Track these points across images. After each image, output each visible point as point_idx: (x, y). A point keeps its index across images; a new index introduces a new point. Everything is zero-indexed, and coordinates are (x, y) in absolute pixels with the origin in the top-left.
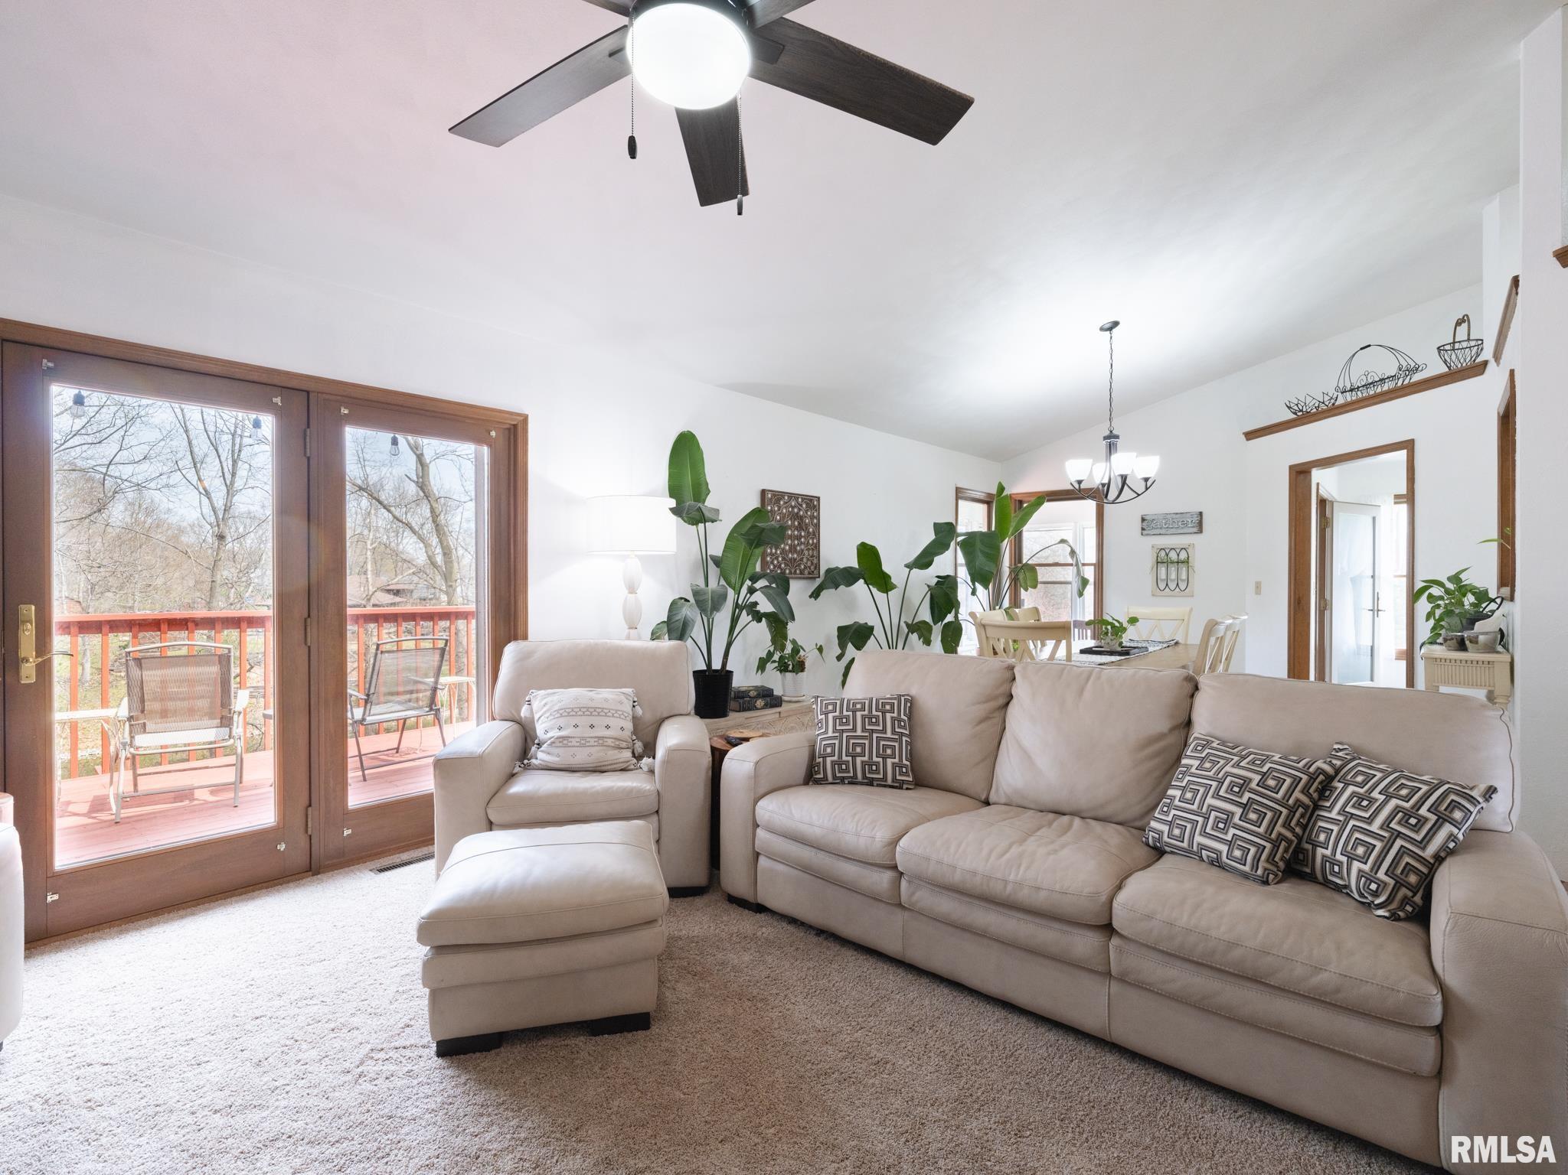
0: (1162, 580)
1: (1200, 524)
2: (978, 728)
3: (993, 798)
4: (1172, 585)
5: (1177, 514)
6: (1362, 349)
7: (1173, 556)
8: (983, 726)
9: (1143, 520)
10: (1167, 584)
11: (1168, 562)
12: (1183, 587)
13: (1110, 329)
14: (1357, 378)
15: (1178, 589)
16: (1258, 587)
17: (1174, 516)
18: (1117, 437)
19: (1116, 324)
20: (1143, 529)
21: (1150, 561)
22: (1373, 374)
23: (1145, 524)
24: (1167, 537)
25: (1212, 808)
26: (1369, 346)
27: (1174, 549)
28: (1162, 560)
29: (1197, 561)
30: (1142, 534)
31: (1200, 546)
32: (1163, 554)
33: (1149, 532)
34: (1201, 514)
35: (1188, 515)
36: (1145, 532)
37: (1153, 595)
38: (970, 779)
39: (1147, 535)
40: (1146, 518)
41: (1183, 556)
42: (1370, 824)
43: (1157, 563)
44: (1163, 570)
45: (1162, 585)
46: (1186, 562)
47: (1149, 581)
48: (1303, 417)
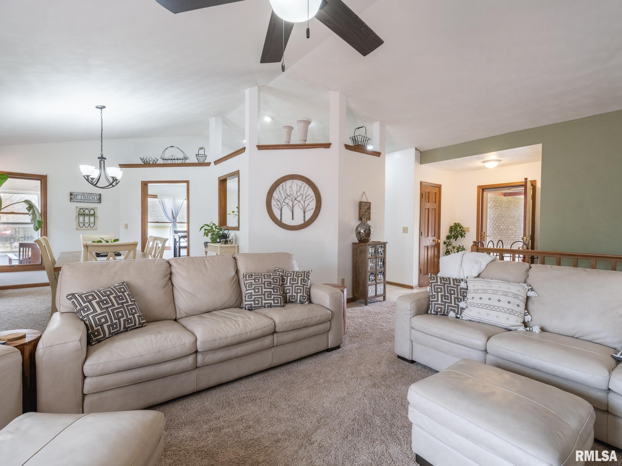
0: (81, 223)
1: (100, 199)
2: (165, 289)
3: (178, 316)
4: (87, 225)
5: (89, 193)
6: (171, 147)
7: (87, 212)
8: (166, 288)
9: (71, 194)
10: (84, 224)
11: (84, 215)
12: (92, 226)
13: (101, 108)
14: (167, 156)
15: (89, 227)
16: (126, 226)
17: (88, 194)
18: (105, 159)
19: (104, 107)
20: (71, 199)
21: (74, 214)
22: (174, 156)
23: (72, 197)
24: (84, 203)
25: (265, 292)
26: (173, 147)
27: (87, 209)
28: (82, 213)
29: (98, 214)
30: (71, 201)
31: (100, 208)
32: (82, 211)
33: (74, 200)
34: (100, 195)
35: (95, 195)
36: (72, 200)
37: (77, 230)
38: (168, 312)
39: (74, 201)
40: (73, 193)
41: (92, 212)
42: (287, 284)
43: (79, 215)
44: (81, 218)
45: (81, 225)
46: (94, 215)
47: (74, 224)
48: (146, 164)
